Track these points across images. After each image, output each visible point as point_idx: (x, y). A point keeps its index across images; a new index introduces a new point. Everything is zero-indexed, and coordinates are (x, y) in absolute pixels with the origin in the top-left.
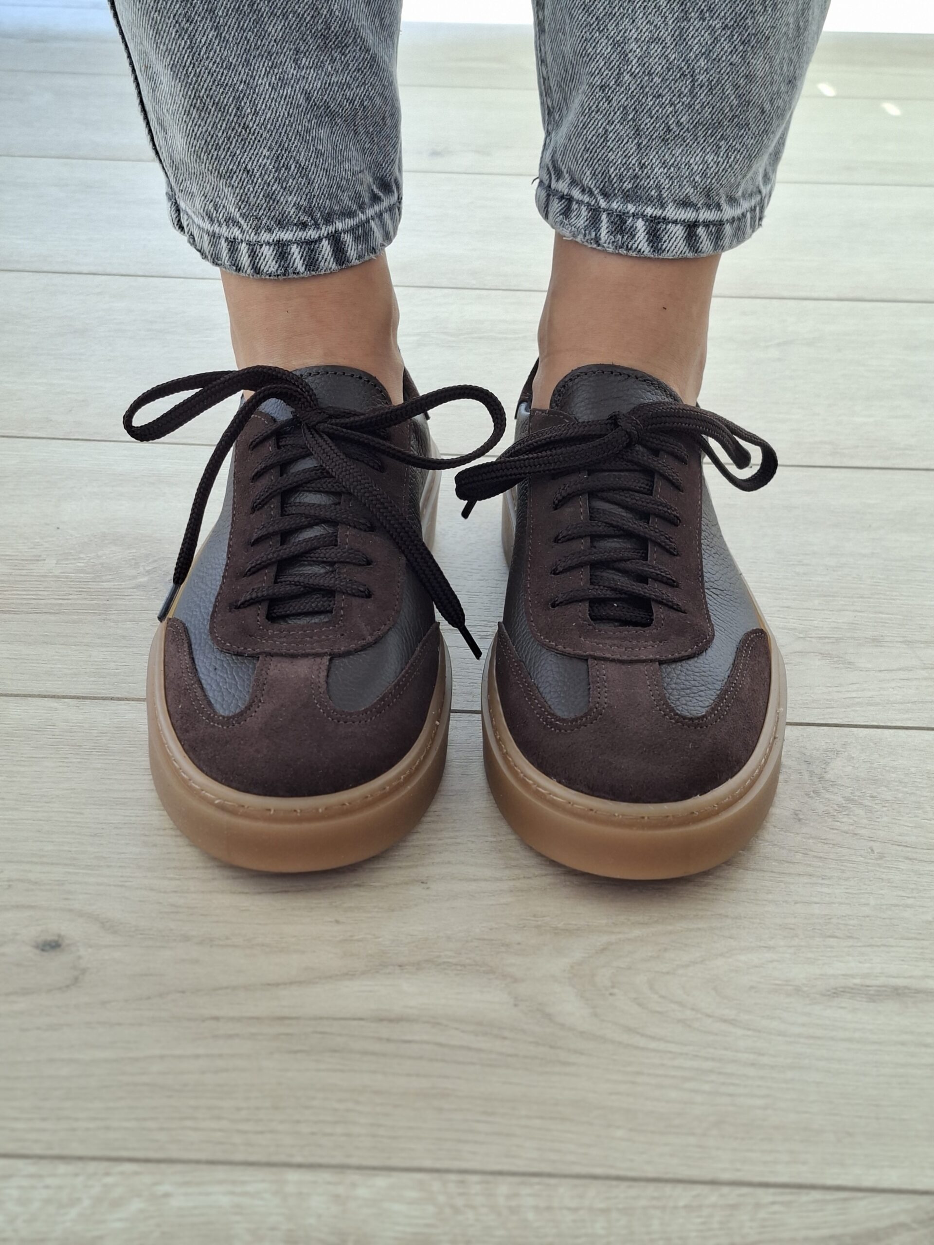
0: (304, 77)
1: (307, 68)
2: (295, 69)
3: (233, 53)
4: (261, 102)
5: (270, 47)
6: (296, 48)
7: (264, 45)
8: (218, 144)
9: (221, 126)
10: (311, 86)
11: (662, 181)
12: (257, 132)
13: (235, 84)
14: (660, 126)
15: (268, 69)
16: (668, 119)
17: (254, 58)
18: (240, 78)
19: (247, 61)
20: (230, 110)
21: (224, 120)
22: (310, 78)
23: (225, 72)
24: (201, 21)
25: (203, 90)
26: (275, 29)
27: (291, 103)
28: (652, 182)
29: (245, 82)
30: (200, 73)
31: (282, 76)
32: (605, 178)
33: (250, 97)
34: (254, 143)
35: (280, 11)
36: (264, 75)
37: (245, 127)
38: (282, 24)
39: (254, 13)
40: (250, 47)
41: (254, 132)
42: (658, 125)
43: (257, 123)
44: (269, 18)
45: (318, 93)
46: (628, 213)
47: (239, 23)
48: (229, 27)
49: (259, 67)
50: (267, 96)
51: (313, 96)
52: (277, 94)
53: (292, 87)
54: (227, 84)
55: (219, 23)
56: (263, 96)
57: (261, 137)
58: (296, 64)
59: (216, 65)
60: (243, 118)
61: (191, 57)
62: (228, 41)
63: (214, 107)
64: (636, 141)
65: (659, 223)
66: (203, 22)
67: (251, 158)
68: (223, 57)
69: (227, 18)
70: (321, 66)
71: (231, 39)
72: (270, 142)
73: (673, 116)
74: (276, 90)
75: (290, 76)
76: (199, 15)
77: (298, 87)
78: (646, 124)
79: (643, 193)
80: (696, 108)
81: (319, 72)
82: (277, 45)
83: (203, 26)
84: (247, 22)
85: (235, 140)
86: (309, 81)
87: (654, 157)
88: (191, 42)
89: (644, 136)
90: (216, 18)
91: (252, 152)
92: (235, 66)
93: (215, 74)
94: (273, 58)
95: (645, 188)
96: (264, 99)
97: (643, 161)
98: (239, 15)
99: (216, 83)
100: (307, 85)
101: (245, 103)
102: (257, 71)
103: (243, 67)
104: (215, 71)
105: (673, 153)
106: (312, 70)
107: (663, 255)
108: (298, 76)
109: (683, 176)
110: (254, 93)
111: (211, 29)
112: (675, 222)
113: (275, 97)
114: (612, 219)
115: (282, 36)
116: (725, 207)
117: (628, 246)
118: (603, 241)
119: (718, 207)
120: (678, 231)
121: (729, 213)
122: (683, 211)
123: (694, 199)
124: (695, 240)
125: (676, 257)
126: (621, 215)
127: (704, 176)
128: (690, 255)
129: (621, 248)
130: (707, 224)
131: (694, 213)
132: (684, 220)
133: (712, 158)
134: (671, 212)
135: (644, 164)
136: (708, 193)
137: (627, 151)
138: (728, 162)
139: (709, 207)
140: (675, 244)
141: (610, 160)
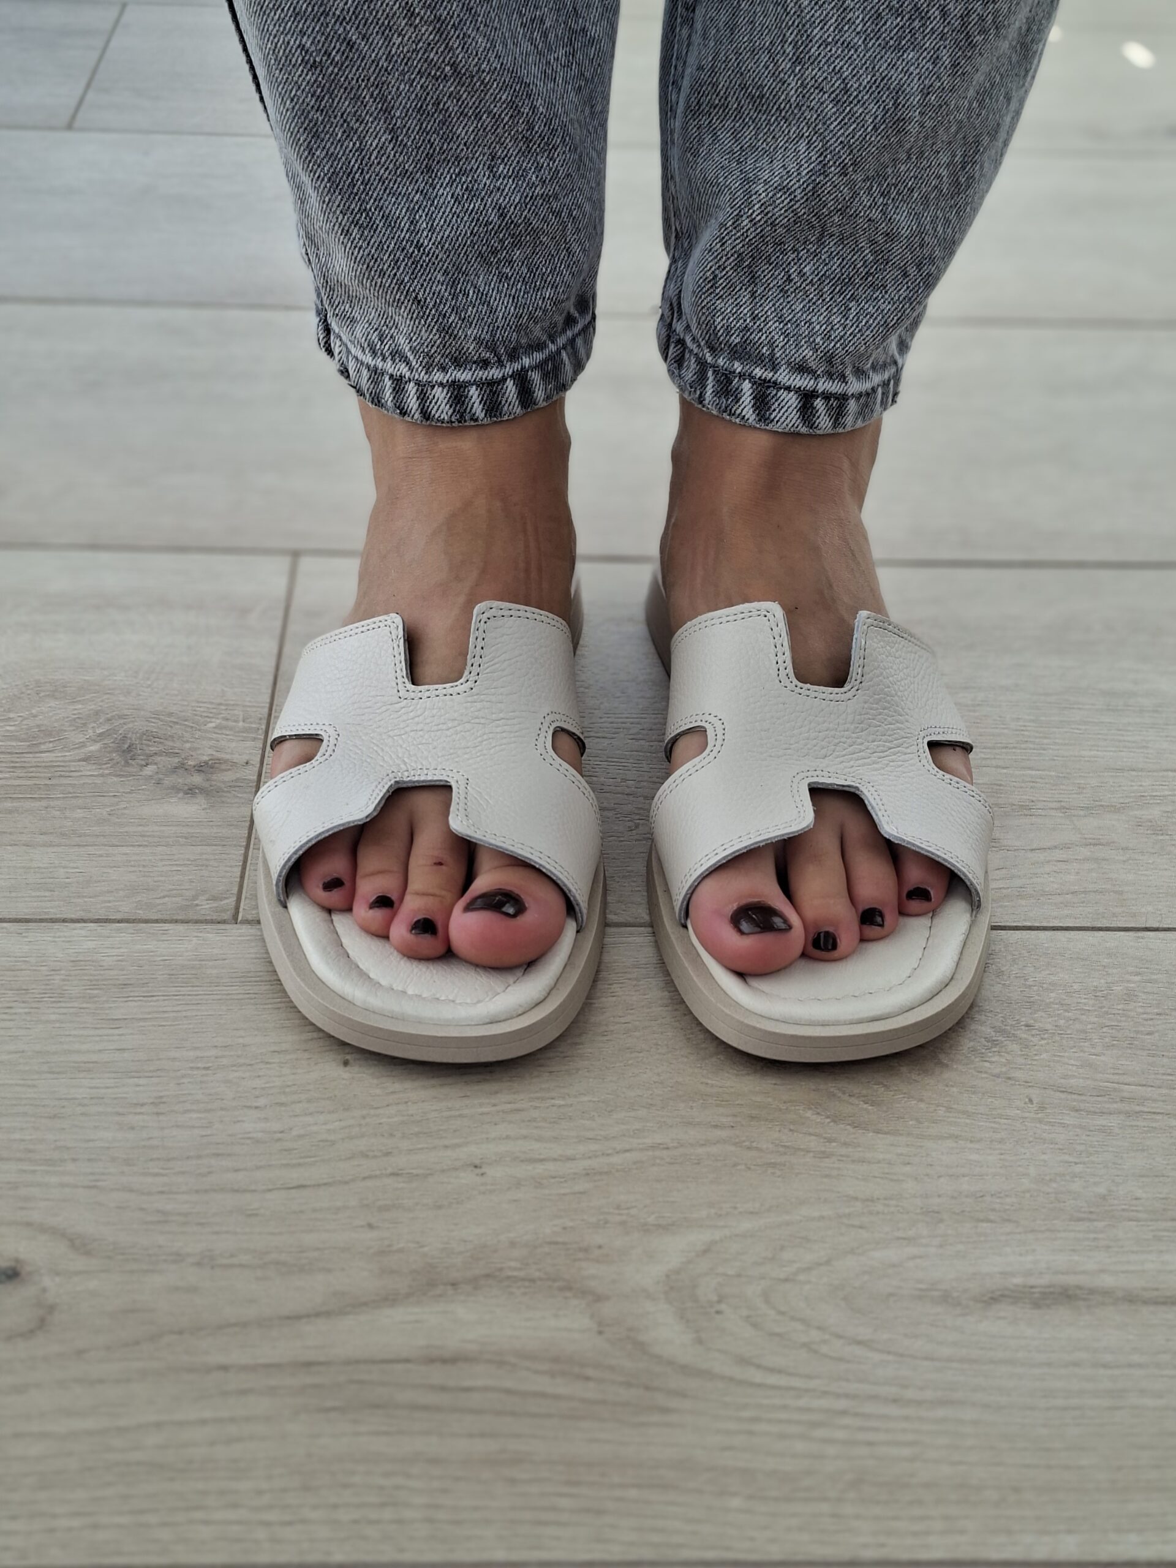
0: (498, 189)
1: (505, 177)
2: (488, 178)
3: (412, 158)
4: (439, 216)
5: (458, 151)
6: (491, 153)
7: (451, 149)
9: (388, 247)
10: (507, 199)
11: (776, 337)
12: (432, 251)
13: (410, 194)
15: (454, 176)
16: (790, 266)
17: (438, 163)
18: (416, 188)
19: (429, 169)
20: (403, 224)
21: (393, 238)
22: (507, 190)
23: (399, 179)
24: (372, 123)
25: (372, 201)
26: (464, 131)
27: (478, 219)
28: (764, 337)
29: (422, 192)
30: (369, 180)
31: (470, 186)
32: (710, 329)
33: (426, 210)
34: (427, 266)
35: (471, 111)
36: (447, 184)
37: (419, 246)
38: (475, 125)
39: (440, 112)
40: (434, 151)
41: (429, 252)
43: (433, 241)
44: (458, 119)
45: (515, 209)
46: (734, 372)
47: (422, 124)
48: (409, 129)
49: (441, 175)
50: (448, 210)
51: (508, 211)
52: (460, 208)
53: (482, 200)
54: (400, 194)
55: (395, 124)
56: (442, 210)
57: (437, 258)
58: (492, 171)
59: (388, 172)
60: (417, 234)
61: (359, 161)
62: (405, 145)
63: (383, 221)
65: (769, 387)
66: (375, 123)
67: (422, 285)
68: (398, 163)
69: (407, 119)
70: (522, 175)
71: (409, 143)
72: (446, 265)
73: (795, 264)
74: (459, 203)
75: (481, 187)
76: (371, 115)
77: (490, 200)
78: (763, 272)
79: (754, 349)
80: (823, 257)
81: (520, 182)
82: (467, 149)
83: (375, 128)
84: (432, 123)
85: (404, 263)
86: (504, 194)
87: (770, 307)
88: (360, 144)
89: (760, 284)
90: (392, 118)
91: (424, 277)
92: (411, 174)
93: (387, 182)
94: (461, 163)
95: (755, 344)
96: (443, 213)
97: (756, 312)
98: (422, 116)
99: (388, 191)
100: (502, 198)
101: (421, 217)
102: (440, 178)
103: (422, 173)
104: (387, 178)
105: (793, 307)
106: (510, 181)
107: (770, 425)
108: (492, 187)
109: (801, 335)
110: (431, 205)
111: (385, 132)
112: (788, 389)
113: (458, 211)
114: (719, 377)
115: (474, 139)
116: (851, 378)
117: (731, 410)
118: (707, 402)
119: (843, 378)
120: (792, 400)
121: (855, 386)
122: (799, 376)
123: (813, 365)
124: (811, 413)
125: (787, 430)
126: (726, 375)
127: (827, 337)
128: (804, 430)
129: (725, 411)
130: (827, 396)
131: (812, 382)
132: (800, 388)
133: (838, 319)
134: (783, 376)
135: (757, 315)
136: (829, 359)
137: (738, 300)
138: (857, 326)
139: (830, 375)
140: (786, 414)
141: (718, 308)
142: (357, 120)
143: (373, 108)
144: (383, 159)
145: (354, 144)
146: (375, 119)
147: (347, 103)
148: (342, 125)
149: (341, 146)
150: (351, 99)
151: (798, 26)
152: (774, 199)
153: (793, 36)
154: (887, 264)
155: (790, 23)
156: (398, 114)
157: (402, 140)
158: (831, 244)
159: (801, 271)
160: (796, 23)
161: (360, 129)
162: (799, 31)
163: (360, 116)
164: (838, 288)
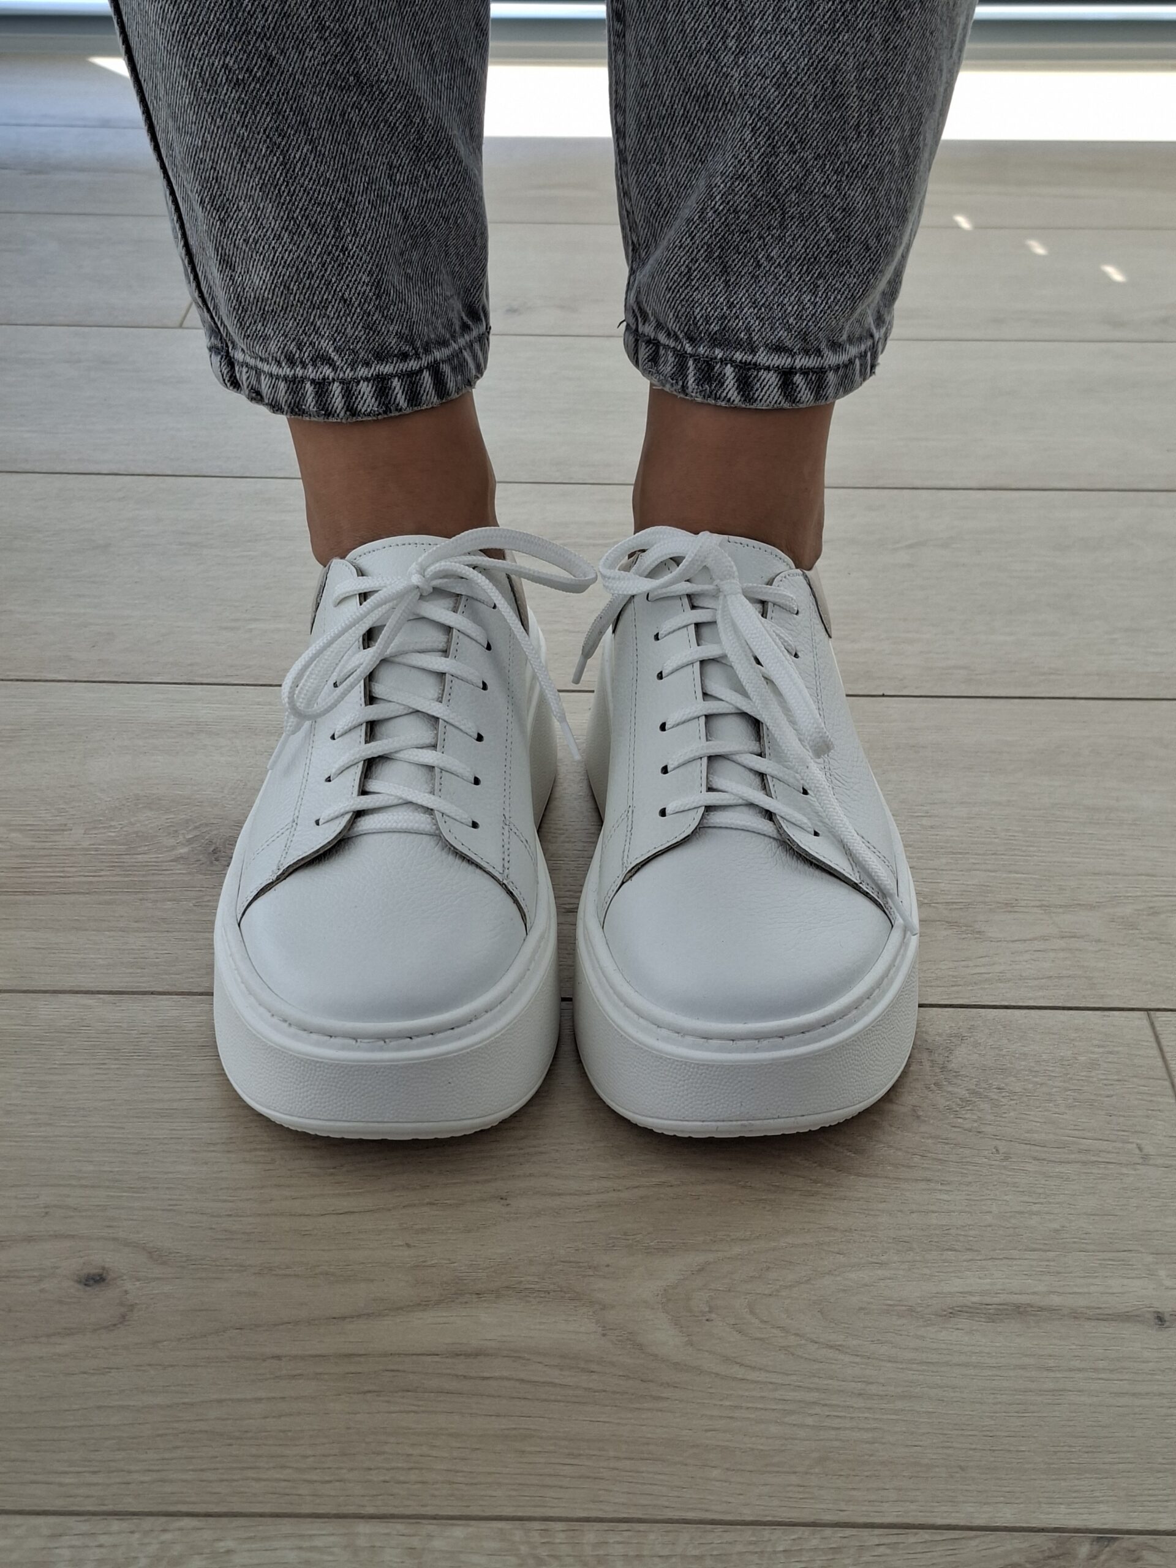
8: (311, 271)
11: (752, 321)
14: (749, 262)
16: (757, 253)
28: (741, 323)
32: (689, 320)
42: (746, 261)
46: (716, 358)
64: (723, 278)
65: (749, 370)
73: (763, 250)
78: (734, 260)
79: (732, 336)
87: (744, 294)
89: (732, 273)
95: (733, 330)
97: (732, 300)
105: (765, 291)
107: (755, 405)
109: (775, 318)
112: (768, 369)
114: (699, 365)
116: (826, 352)
117: (716, 394)
118: (690, 390)
119: (819, 352)
120: (772, 378)
121: (832, 359)
122: (777, 356)
123: (788, 343)
124: (792, 388)
125: (770, 407)
126: (708, 362)
127: (799, 317)
128: (787, 405)
129: (709, 397)
130: (805, 372)
131: (790, 359)
132: (778, 367)
133: (808, 298)
134: (762, 357)
135: (733, 303)
136: (804, 337)
137: (714, 290)
138: (827, 303)
139: (807, 352)
140: (768, 393)
141: (696, 299)
142: (280, 135)
143: (294, 121)
144: (307, 169)
145: (278, 158)
146: (296, 132)
147: (269, 119)
148: (265, 141)
149: (267, 161)
150: (273, 114)
151: (740, 20)
152: (733, 187)
153: (736, 30)
154: (849, 240)
155: (732, 18)
156: (314, 125)
157: (320, 151)
158: (793, 227)
159: (769, 255)
160: (738, 18)
161: (283, 143)
162: (742, 24)
163: (282, 130)
164: (805, 268)
